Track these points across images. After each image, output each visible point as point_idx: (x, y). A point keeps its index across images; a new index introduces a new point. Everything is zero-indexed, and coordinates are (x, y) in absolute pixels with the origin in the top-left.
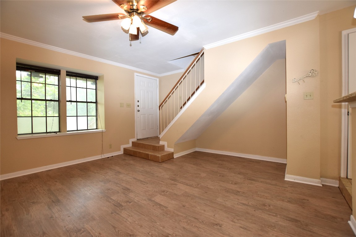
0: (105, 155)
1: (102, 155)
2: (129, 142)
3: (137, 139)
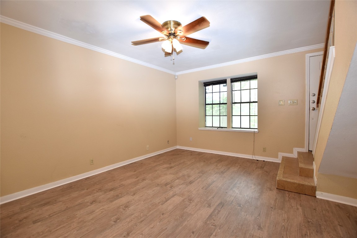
0: (256, 156)
1: (254, 156)
2: (293, 151)
3: (309, 151)
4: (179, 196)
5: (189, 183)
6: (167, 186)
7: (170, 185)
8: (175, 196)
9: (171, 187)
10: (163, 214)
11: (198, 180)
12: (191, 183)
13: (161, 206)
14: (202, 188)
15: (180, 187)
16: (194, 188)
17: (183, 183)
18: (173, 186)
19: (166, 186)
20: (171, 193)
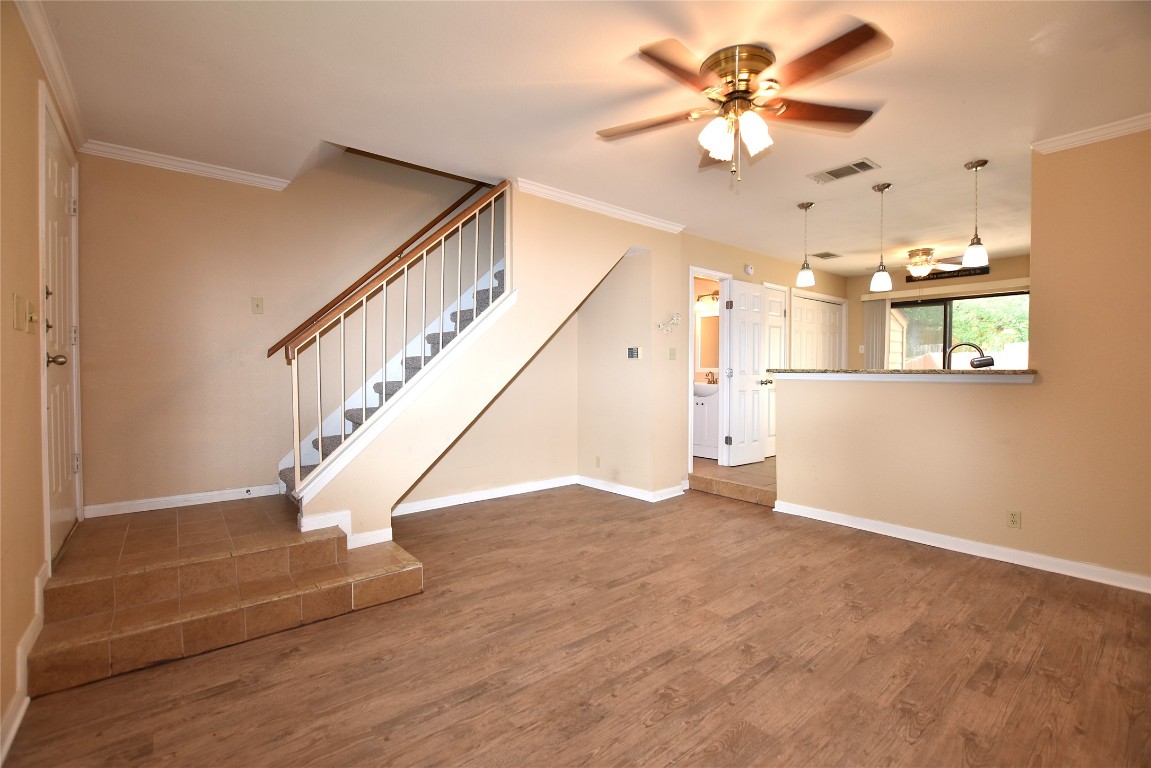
4: (717, 615)
5: (674, 657)
6: (764, 656)
7: (758, 659)
8: (729, 616)
9: (747, 650)
10: (752, 586)
11: (633, 663)
12: (667, 658)
13: (765, 600)
14: (636, 627)
15: (714, 646)
16: (664, 631)
17: (700, 660)
18: (743, 651)
19: (772, 658)
20: (743, 627)
